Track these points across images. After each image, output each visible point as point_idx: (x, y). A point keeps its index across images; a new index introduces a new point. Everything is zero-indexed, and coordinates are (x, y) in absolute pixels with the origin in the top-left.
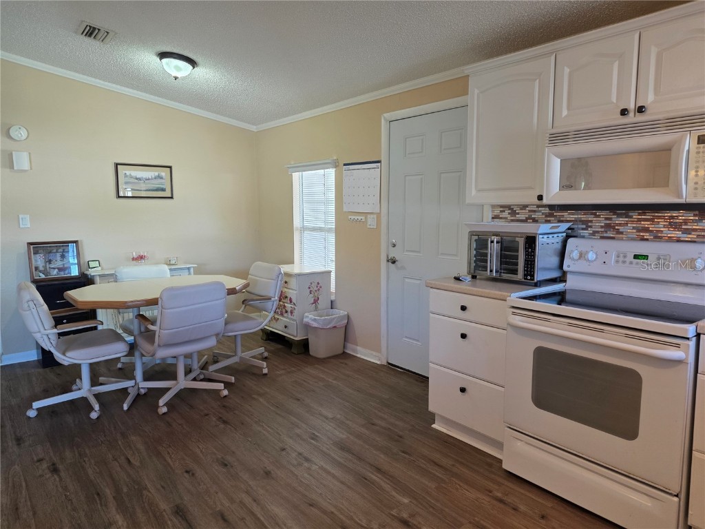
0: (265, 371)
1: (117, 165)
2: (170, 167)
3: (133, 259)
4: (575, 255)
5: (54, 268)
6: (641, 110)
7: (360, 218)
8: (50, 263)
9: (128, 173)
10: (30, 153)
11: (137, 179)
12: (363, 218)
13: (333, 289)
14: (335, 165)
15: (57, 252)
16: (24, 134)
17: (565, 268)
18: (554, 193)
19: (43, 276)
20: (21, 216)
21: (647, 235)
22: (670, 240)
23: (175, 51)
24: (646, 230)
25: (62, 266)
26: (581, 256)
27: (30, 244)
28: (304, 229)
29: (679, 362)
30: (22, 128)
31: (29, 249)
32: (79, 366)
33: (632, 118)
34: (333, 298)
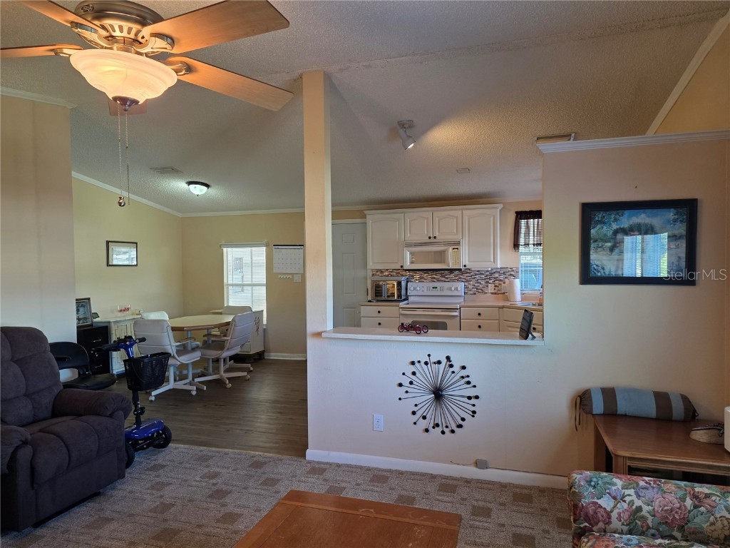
1: (108, 242)
2: (136, 243)
4: (412, 289)
6: (435, 237)
7: (288, 277)
12: (291, 276)
13: (265, 322)
14: (267, 245)
17: (408, 294)
18: (408, 265)
21: (434, 280)
22: (442, 281)
23: (201, 181)
24: (434, 278)
26: (414, 289)
28: (228, 285)
29: (457, 316)
33: (432, 240)
34: (265, 327)
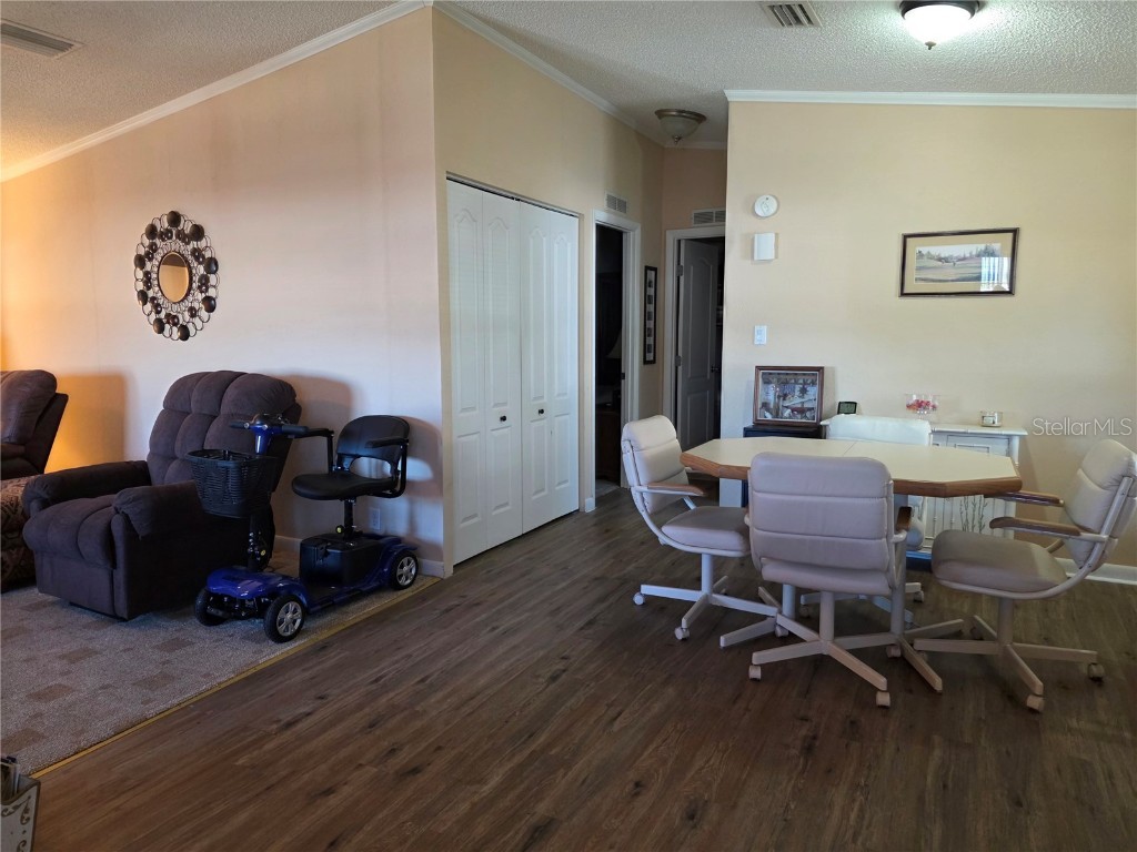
0: (1034, 702)
1: (906, 237)
3: (909, 407)
5: (787, 407)
8: (784, 399)
9: (924, 250)
10: (777, 235)
11: (940, 259)
15: (796, 383)
16: (773, 205)
19: (769, 417)
20: (757, 328)
25: (800, 406)
27: (759, 368)
30: (770, 198)
31: (757, 375)
32: (699, 556)
